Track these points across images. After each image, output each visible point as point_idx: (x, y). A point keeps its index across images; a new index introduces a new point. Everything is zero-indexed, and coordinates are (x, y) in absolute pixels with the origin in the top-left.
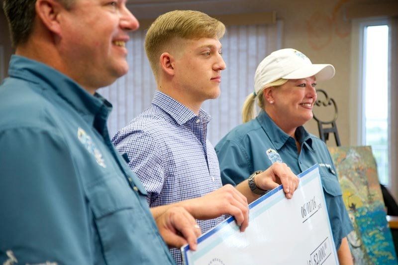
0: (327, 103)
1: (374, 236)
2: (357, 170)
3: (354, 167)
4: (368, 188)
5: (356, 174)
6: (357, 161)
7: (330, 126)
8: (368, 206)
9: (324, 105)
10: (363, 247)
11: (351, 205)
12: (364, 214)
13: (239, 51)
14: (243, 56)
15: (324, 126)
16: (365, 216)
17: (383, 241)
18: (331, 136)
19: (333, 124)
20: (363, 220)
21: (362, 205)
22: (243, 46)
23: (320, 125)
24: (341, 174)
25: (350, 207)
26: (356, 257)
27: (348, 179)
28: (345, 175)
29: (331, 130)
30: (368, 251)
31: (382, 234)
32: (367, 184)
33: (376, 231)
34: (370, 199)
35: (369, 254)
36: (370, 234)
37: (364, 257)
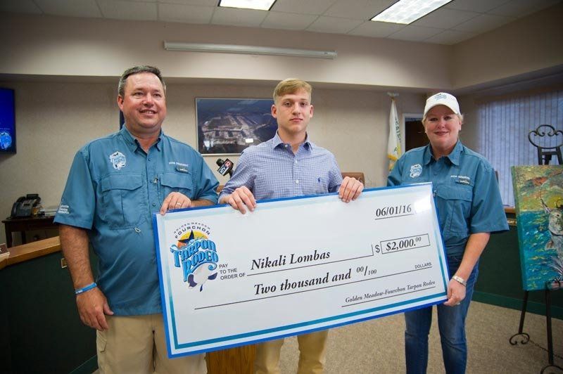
0: (552, 132)
7: (554, 150)
9: (549, 135)
11: (559, 206)
15: (543, 150)
18: (554, 158)
19: (558, 149)
23: (539, 149)
24: (552, 185)
25: (557, 207)
26: (556, 242)
27: (559, 188)
28: (558, 185)
29: (554, 153)
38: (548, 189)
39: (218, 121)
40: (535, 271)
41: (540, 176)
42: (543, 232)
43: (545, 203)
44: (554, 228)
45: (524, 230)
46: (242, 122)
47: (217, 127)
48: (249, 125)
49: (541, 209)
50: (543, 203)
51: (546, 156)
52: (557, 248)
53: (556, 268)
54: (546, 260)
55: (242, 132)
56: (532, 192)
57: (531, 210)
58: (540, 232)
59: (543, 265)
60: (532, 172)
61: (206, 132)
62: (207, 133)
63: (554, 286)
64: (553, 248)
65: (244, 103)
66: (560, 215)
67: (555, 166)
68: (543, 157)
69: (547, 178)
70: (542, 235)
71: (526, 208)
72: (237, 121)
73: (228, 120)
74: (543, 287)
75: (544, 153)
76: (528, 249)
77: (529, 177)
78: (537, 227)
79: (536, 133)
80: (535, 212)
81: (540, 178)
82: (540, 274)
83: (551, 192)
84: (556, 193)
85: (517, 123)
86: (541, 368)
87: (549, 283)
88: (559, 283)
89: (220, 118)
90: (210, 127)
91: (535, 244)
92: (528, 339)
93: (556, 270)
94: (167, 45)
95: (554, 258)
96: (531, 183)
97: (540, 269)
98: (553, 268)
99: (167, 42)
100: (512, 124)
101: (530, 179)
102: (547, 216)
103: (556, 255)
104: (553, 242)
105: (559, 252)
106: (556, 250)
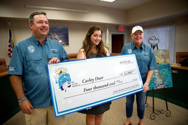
0: (155, 39)
1: (164, 70)
2: (162, 55)
4: (165, 59)
5: (161, 56)
6: (162, 53)
7: (156, 45)
8: (164, 63)
9: (154, 40)
10: (159, 72)
12: (161, 65)
13: (165, 30)
14: (166, 31)
15: (152, 45)
16: (162, 66)
17: (167, 71)
18: (156, 47)
19: (157, 44)
20: (161, 66)
21: (161, 63)
22: (166, 29)
23: (151, 44)
26: (156, 74)
27: (157, 57)
29: (156, 46)
30: (161, 73)
31: (167, 70)
32: (165, 58)
33: (165, 69)
34: (165, 62)
35: (161, 74)
36: (163, 70)
37: (159, 75)
46: (55, 35)
48: (58, 36)
52: (156, 76)
54: (153, 80)
55: (56, 38)
59: (152, 82)
63: (155, 88)
64: (155, 76)
65: (58, 28)
67: (156, 50)
68: (153, 47)
72: (54, 34)
73: (51, 34)
74: (152, 89)
75: (153, 46)
79: (150, 39)
82: (151, 85)
85: (146, 36)
86: (151, 114)
87: (154, 88)
88: (157, 87)
92: (148, 105)
94: (26, 6)
95: (155, 80)
97: (151, 83)
98: (155, 83)
99: (27, 5)
100: (145, 36)
103: (156, 79)
105: (157, 78)
106: (156, 77)
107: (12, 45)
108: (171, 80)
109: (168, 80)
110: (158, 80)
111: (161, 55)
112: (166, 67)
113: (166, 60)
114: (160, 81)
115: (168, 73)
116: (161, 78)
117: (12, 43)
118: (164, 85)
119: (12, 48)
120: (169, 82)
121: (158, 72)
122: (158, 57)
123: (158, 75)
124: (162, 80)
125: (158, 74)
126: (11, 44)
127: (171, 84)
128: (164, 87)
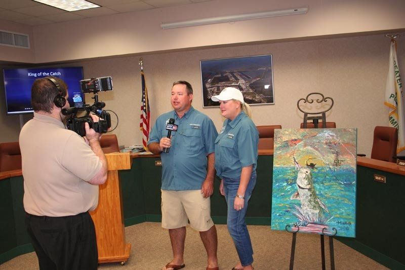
0: (321, 100)
2: (328, 143)
3: (324, 142)
4: (337, 156)
5: (325, 146)
6: (331, 138)
7: (321, 115)
8: (331, 167)
9: (318, 102)
11: (309, 164)
15: (309, 116)
19: (324, 114)
21: (323, 165)
23: (306, 114)
24: (305, 145)
25: (307, 165)
28: (311, 146)
29: (320, 118)
30: (317, 193)
31: (342, 186)
32: (337, 154)
33: (335, 183)
34: (337, 163)
35: (318, 195)
36: (326, 184)
37: (311, 195)
38: (302, 149)
39: (218, 78)
40: (280, 215)
41: (296, 138)
42: (290, 185)
43: (297, 161)
44: (301, 182)
45: (274, 181)
47: (218, 83)
49: (293, 166)
50: (295, 161)
51: (314, 120)
53: (297, 215)
54: (291, 208)
56: (287, 151)
57: (283, 166)
58: (288, 184)
59: (287, 211)
60: (289, 135)
61: (210, 87)
62: (210, 89)
63: (293, 229)
64: (298, 198)
66: (309, 172)
69: (301, 140)
70: (290, 187)
71: (279, 164)
72: (235, 77)
73: (227, 76)
75: (310, 118)
76: (276, 197)
77: (285, 138)
78: (287, 181)
79: (306, 101)
80: (287, 168)
81: (296, 140)
82: (282, 218)
83: (303, 152)
84: (308, 153)
88: (299, 228)
89: (220, 76)
90: (213, 83)
91: (283, 194)
93: (297, 217)
95: (297, 207)
96: (287, 144)
98: (295, 215)
101: (286, 140)
102: (296, 172)
103: (300, 205)
104: (298, 194)
105: (302, 202)
106: (300, 201)
107: (145, 106)
108: (350, 217)
109: (342, 213)
110: (306, 209)
111: (326, 143)
112: (339, 178)
113: (341, 158)
114: (313, 213)
115: (343, 196)
116: (314, 207)
117: (146, 102)
118: (323, 227)
119: (146, 113)
120: (342, 220)
121: (309, 189)
122: (317, 149)
123: (307, 197)
124: (317, 211)
125: (309, 193)
126: (144, 104)
127: (347, 229)
128: (323, 231)
